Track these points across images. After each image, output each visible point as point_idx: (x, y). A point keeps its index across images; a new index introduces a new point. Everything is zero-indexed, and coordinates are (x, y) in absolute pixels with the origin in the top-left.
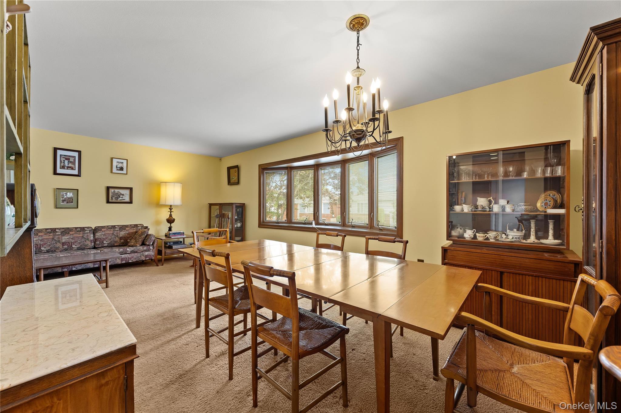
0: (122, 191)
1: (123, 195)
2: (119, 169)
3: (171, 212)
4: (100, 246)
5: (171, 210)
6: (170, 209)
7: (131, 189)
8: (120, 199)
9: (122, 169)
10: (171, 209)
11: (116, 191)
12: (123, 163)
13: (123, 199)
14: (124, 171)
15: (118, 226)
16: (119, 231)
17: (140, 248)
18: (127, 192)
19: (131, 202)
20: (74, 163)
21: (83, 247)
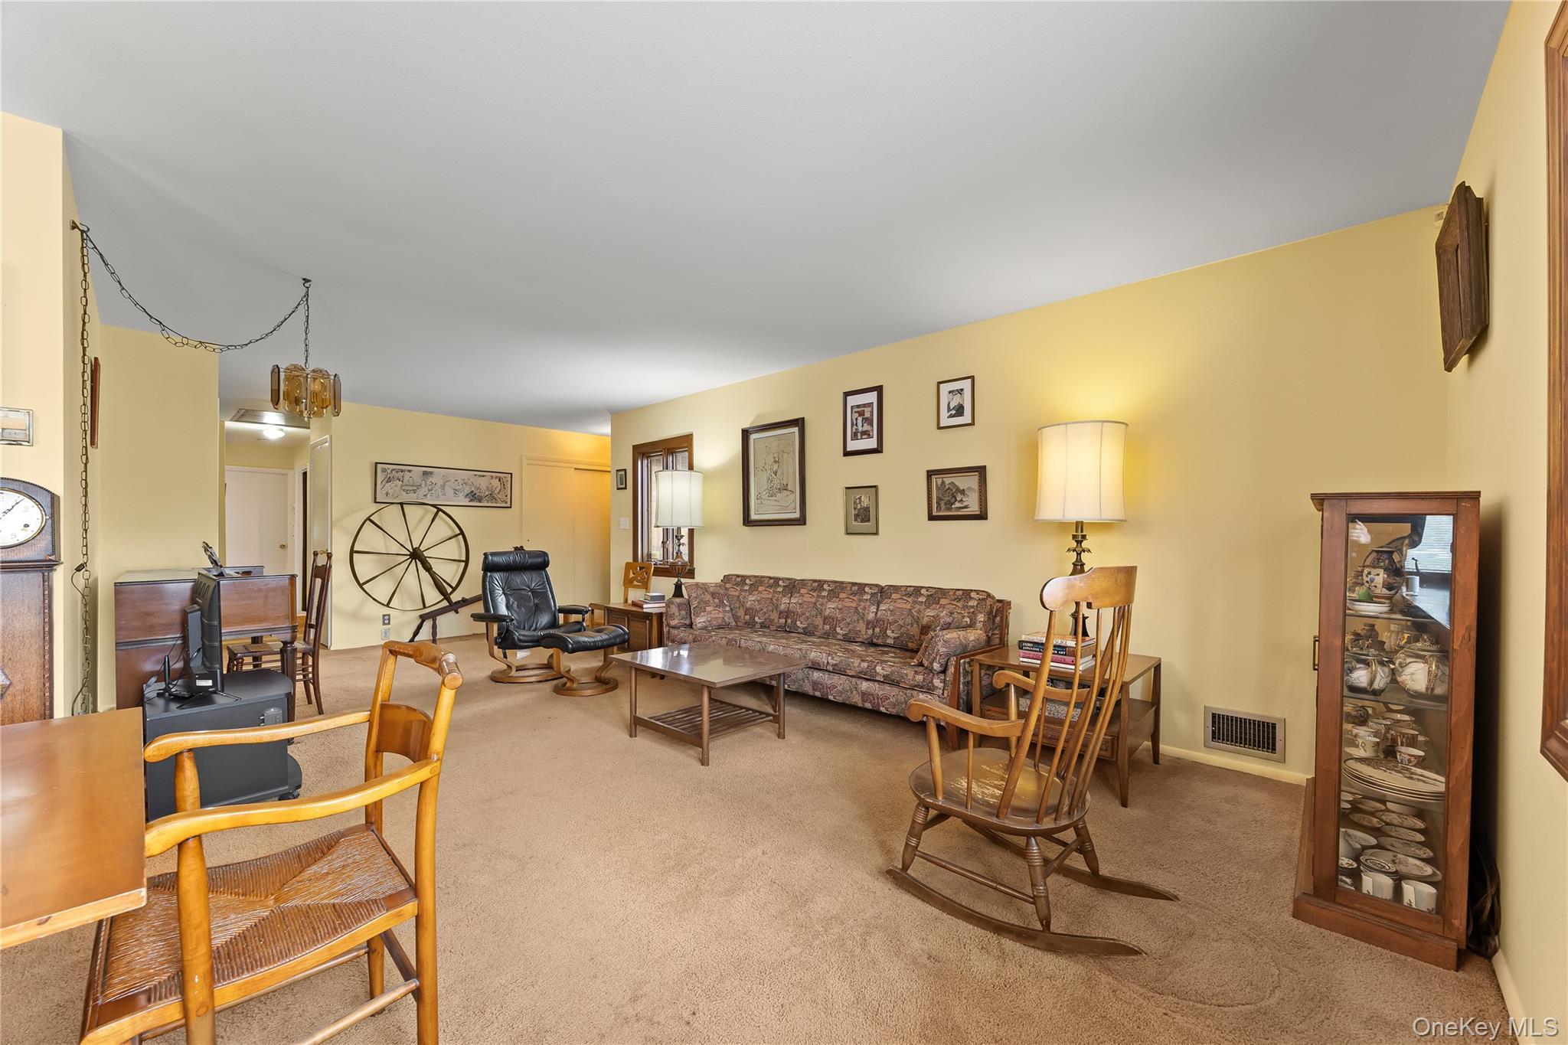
0: (962, 482)
1: (963, 492)
2: (953, 412)
3: (1079, 554)
4: (880, 642)
5: (1079, 543)
6: (1074, 537)
7: (981, 471)
8: (957, 505)
9: (960, 411)
10: (1079, 539)
11: (948, 480)
12: (962, 390)
13: (965, 504)
14: (966, 418)
15: (927, 589)
16: (924, 607)
17: (907, 675)
18: (970, 482)
19: (982, 516)
20: (869, 421)
21: (852, 635)
